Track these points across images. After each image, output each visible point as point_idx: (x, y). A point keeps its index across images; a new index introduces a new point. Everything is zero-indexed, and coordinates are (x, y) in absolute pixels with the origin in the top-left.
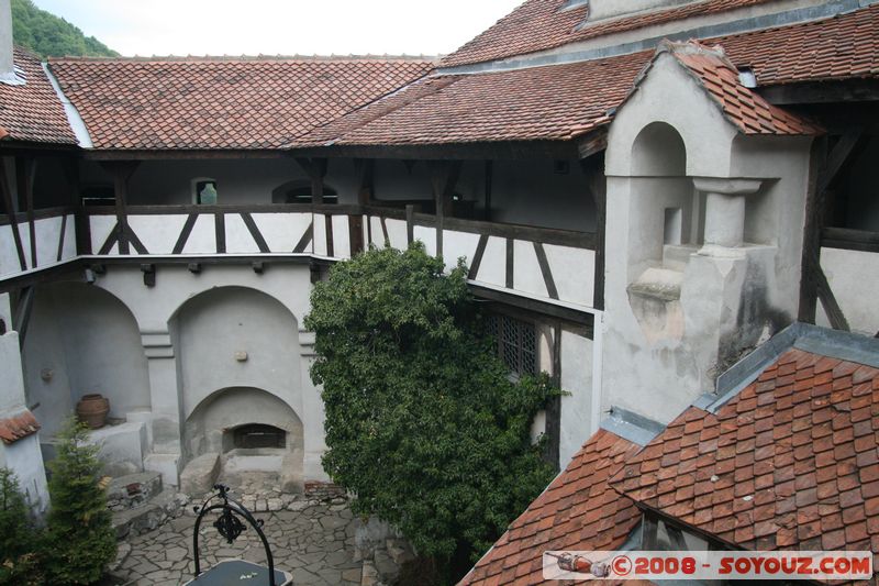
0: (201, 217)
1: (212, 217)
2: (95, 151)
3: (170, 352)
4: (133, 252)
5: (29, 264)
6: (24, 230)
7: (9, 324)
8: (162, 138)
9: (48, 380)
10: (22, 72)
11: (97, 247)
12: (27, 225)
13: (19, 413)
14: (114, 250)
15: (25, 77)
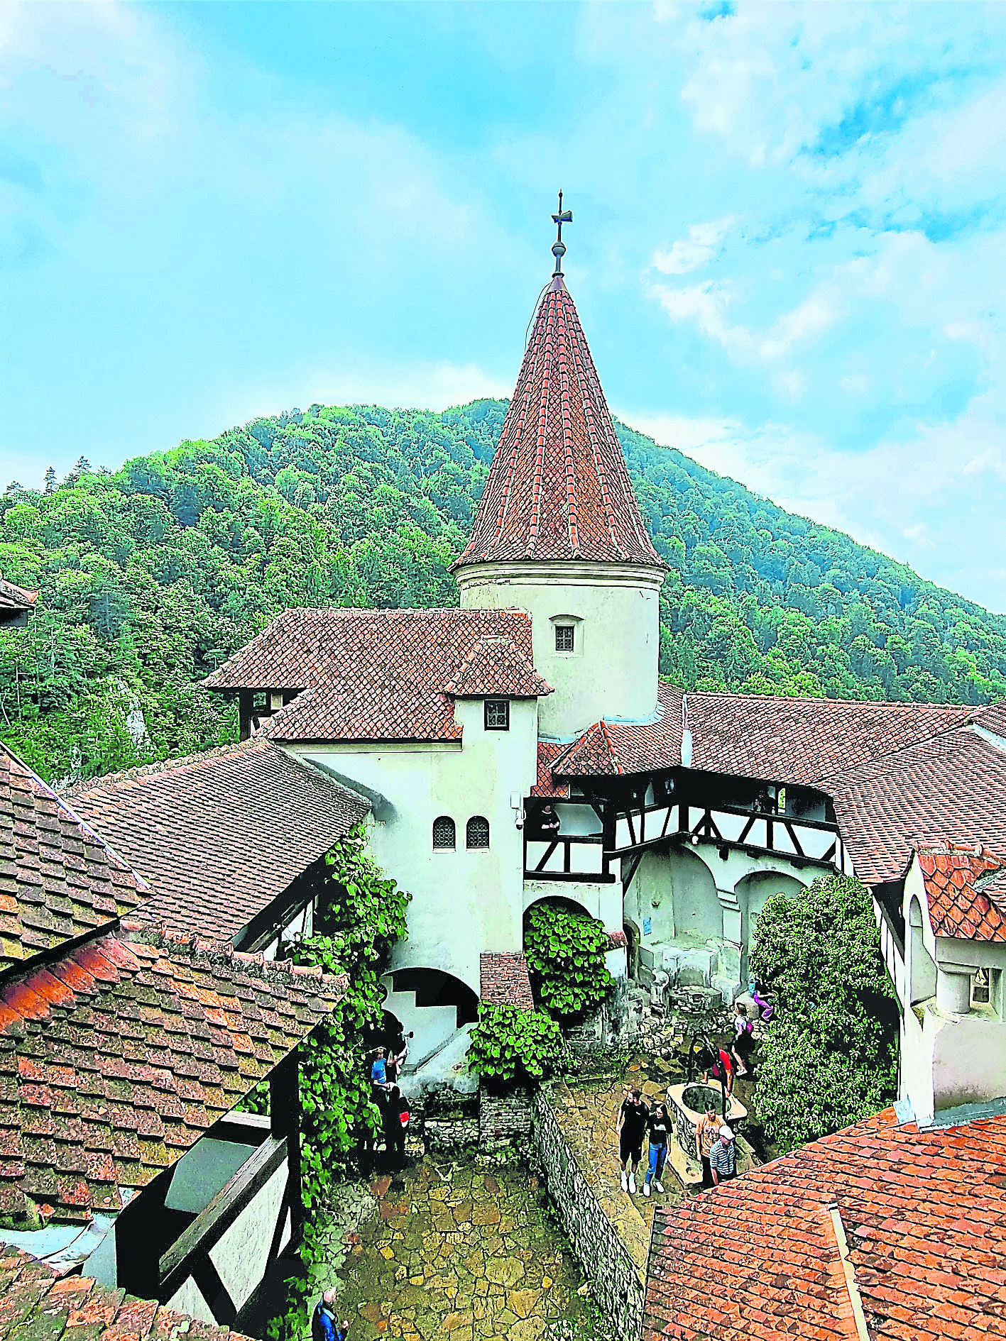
0: (757, 820)
1: (765, 822)
2: (691, 770)
3: (737, 907)
4: (713, 835)
5: (638, 840)
6: (636, 820)
7: (618, 878)
8: (733, 765)
9: (655, 906)
10: (663, 709)
11: (691, 828)
12: (639, 817)
13: (618, 932)
14: (702, 832)
15: (663, 714)
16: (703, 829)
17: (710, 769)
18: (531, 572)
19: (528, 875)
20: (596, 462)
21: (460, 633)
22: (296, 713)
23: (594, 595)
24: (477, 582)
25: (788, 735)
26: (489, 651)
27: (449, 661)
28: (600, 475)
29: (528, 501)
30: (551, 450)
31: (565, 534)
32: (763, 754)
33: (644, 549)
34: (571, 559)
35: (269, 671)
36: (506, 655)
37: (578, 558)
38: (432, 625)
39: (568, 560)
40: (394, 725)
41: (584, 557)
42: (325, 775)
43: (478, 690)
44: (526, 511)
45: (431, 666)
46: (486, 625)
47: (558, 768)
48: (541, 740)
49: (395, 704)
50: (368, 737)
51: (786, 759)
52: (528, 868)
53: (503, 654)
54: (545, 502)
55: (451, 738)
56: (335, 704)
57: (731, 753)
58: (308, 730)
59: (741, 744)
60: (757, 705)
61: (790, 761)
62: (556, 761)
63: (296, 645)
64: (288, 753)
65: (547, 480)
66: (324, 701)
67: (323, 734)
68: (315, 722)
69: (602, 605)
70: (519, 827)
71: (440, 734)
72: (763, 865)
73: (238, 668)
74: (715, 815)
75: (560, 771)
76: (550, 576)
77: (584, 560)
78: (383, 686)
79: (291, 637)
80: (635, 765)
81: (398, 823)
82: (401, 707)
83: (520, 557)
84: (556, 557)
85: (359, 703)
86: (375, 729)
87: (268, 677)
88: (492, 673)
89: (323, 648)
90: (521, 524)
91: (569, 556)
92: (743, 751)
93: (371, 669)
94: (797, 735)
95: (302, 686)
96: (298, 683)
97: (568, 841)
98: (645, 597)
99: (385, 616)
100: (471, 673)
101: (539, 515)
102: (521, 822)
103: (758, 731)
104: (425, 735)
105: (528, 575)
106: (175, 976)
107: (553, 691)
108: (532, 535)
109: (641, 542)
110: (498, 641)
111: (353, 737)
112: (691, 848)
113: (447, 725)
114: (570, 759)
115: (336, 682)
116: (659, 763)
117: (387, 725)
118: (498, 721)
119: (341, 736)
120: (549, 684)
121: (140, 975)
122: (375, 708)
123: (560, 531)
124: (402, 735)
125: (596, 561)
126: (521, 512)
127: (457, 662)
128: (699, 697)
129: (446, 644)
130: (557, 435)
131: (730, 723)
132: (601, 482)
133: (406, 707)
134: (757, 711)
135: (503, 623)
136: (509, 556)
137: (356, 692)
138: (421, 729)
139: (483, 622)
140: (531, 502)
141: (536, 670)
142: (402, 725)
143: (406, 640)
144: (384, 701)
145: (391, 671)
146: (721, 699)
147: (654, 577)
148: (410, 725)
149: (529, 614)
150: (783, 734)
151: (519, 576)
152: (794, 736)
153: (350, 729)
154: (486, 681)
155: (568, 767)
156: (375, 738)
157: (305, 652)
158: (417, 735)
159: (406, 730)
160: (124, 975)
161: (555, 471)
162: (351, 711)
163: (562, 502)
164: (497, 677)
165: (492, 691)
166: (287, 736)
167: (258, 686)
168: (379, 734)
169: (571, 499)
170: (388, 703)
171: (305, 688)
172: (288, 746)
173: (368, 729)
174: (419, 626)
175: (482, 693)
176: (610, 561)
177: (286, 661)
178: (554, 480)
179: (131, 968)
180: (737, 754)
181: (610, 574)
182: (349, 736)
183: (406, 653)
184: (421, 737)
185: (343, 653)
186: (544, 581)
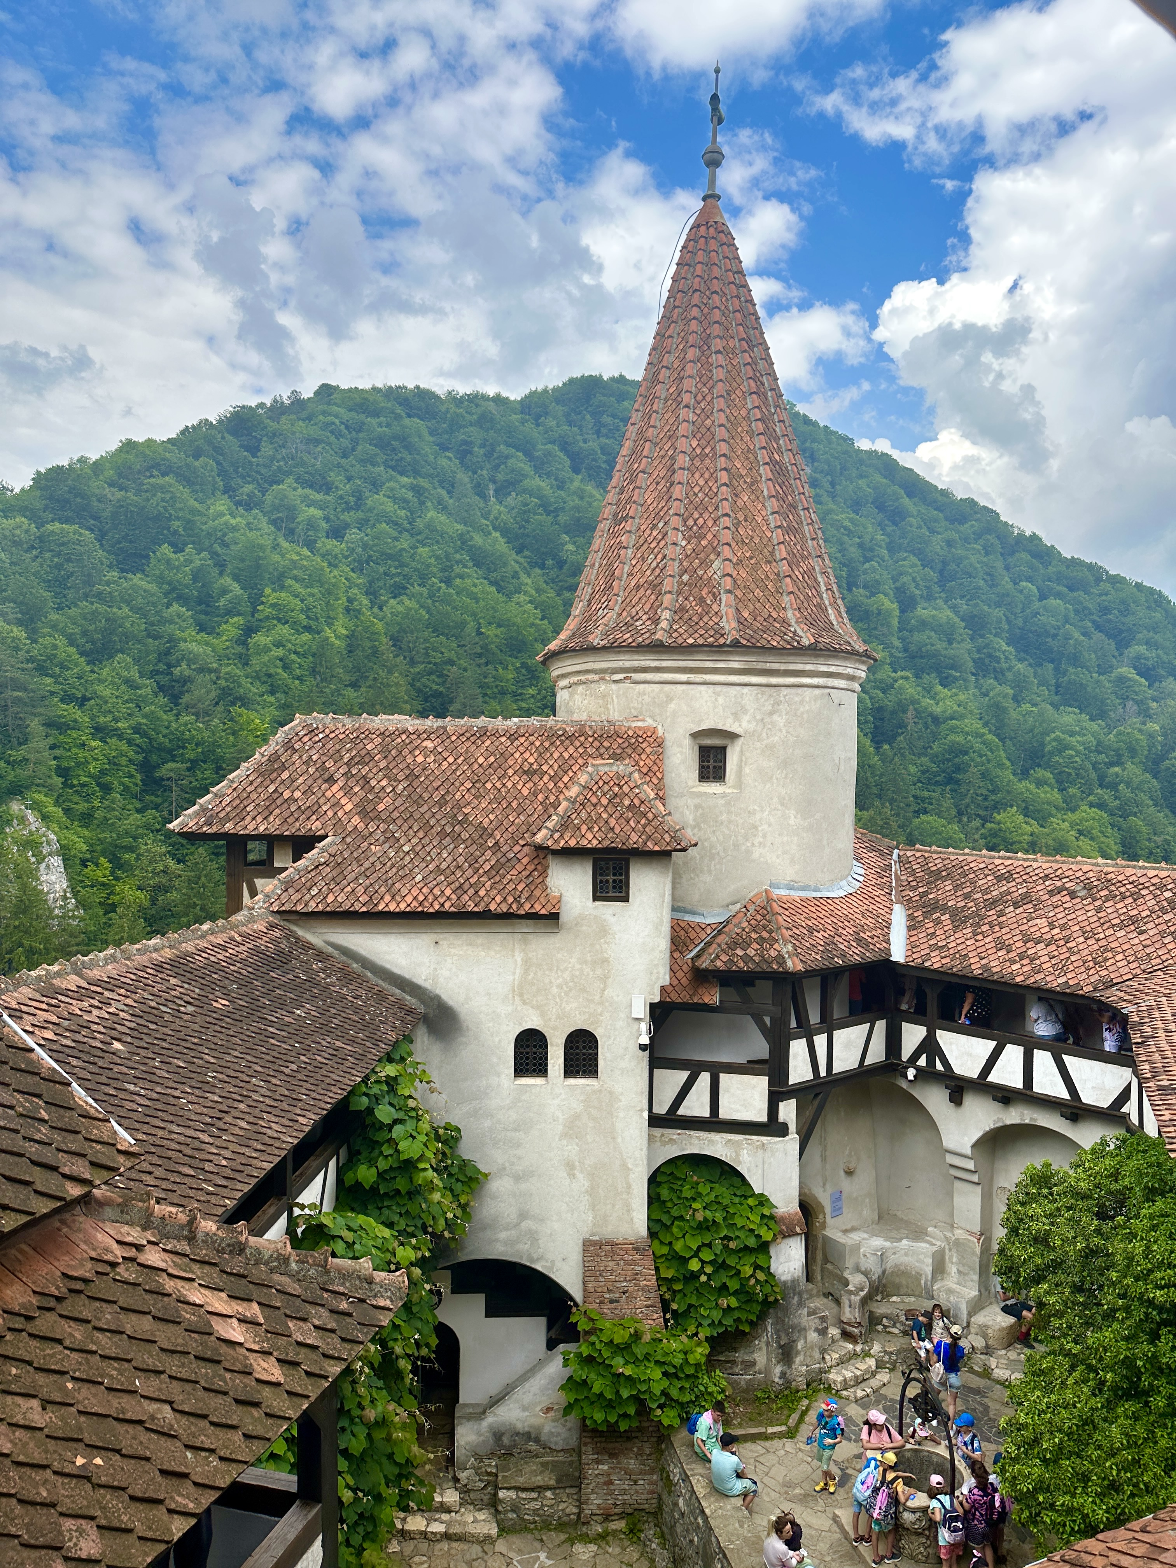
1: (1022, 1050)
2: (906, 966)
3: (975, 1178)
4: (939, 1066)
5: (823, 1073)
6: (821, 1041)
7: (792, 1127)
8: (972, 961)
9: (849, 1173)
10: (862, 872)
11: (906, 1054)
12: (824, 1036)
13: (792, 1211)
14: (922, 1062)
15: (861, 879)
16: (924, 1056)
17: (936, 966)
18: (665, 664)
19: (655, 1121)
20: (766, 493)
21: (556, 755)
22: (313, 873)
23: (757, 699)
24: (583, 678)
25: (1059, 916)
26: (601, 783)
27: (541, 797)
28: (773, 513)
29: (660, 556)
30: (697, 475)
31: (715, 607)
32: (1018, 944)
33: (836, 627)
34: (724, 645)
35: (271, 808)
36: (626, 789)
37: (736, 644)
38: (516, 743)
39: (720, 646)
40: (459, 892)
41: (744, 642)
42: (355, 965)
43: (584, 842)
44: (658, 571)
45: (514, 804)
46: (596, 744)
47: (702, 959)
48: (679, 915)
49: (461, 860)
50: (420, 909)
51: (1056, 953)
52: (656, 1110)
53: (621, 787)
54: (687, 556)
55: (543, 912)
56: (371, 860)
57: (968, 943)
58: (330, 899)
59: (984, 928)
60: (1011, 868)
61: (1062, 957)
62: (698, 949)
63: (311, 770)
64: (300, 932)
65: (690, 522)
66: (355, 855)
67: (353, 905)
68: (341, 886)
69: (771, 714)
70: (643, 1048)
71: (527, 906)
72: (1015, 1116)
73: (224, 804)
74: (944, 1038)
75: (704, 963)
76: (691, 670)
77: (744, 646)
78: (442, 834)
79: (304, 757)
80: (818, 957)
81: (464, 1039)
82: (470, 866)
83: (647, 642)
84: (700, 641)
85: (408, 859)
86: (431, 898)
87: (271, 819)
88: (605, 816)
89: (353, 776)
90: (649, 592)
91: (722, 641)
92: (987, 940)
93: (425, 808)
94: (1074, 916)
95: (322, 832)
96: (315, 826)
97: (716, 1070)
98: (837, 702)
99: (445, 728)
100: (573, 816)
101: (678, 578)
102: (645, 1040)
103: (1012, 909)
104: (504, 908)
105: (658, 670)
106: (170, 1271)
107: (696, 845)
108: (666, 608)
109: (832, 618)
110: (615, 768)
111: (397, 910)
112: (904, 1085)
113: (537, 893)
114: (719, 945)
115: (372, 827)
116: (856, 955)
117: (448, 892)
118: (614, 887)
119: (381, 907)
120: (690, 834)
121: (121, 1269)
122: (431, 867)
123: (708, 602)
124: (471, 907)
125: (763, 647)
126: (648, 573)
127: (552, 798)
128: (918, 854)
129: (535, 771)
130: (707, 451)
131: (967, 896)
132: (772, 526)
133: (476, 865)
134: (1008, 877)
135: (620, 741)
136: (630, 640)
137: (402, 841)
138: (498, 899)
139: (590, 739)
140: (665, 557)
141: (669, 814)
142: (471, 892)
143: (476, 766)
144: (445, 856)
145: (455, 811)
146: (952, 858)
147: (850, 671)
148: (482, 893)
149: (660, 727)
150: (1052, 914)
151: (645, 670)
152: (1069, 917)
153: (393, 897)
154: (596, 829)
155: (717, 957)
156: (431, 910)
157: (326, 781)
158: (493, 907)
159: (478, 899)
160: (102, 1268)
161: (701, 508)
162: (394, 870)
163: (712, 557)
164: (612, 822)
165: (606, 843)
166: (299, 908)
167: (256, 832)
168: (437, 906)
169: (727, 552)
170: (449, 860)
171: (326, 836)
172: (300, 922)
173: (421, 898)
174: (497, 743)
175: (589, 846)
176: (785, 648)
177: (297, 794)
178: (701, 521)
179: (109, 1257)
180: (979, 944)
181: (783, 667)
182: (392, 907)
183: (477, 785)
184: (499, 910)
185: (384, 783)
186: (683, 677)
